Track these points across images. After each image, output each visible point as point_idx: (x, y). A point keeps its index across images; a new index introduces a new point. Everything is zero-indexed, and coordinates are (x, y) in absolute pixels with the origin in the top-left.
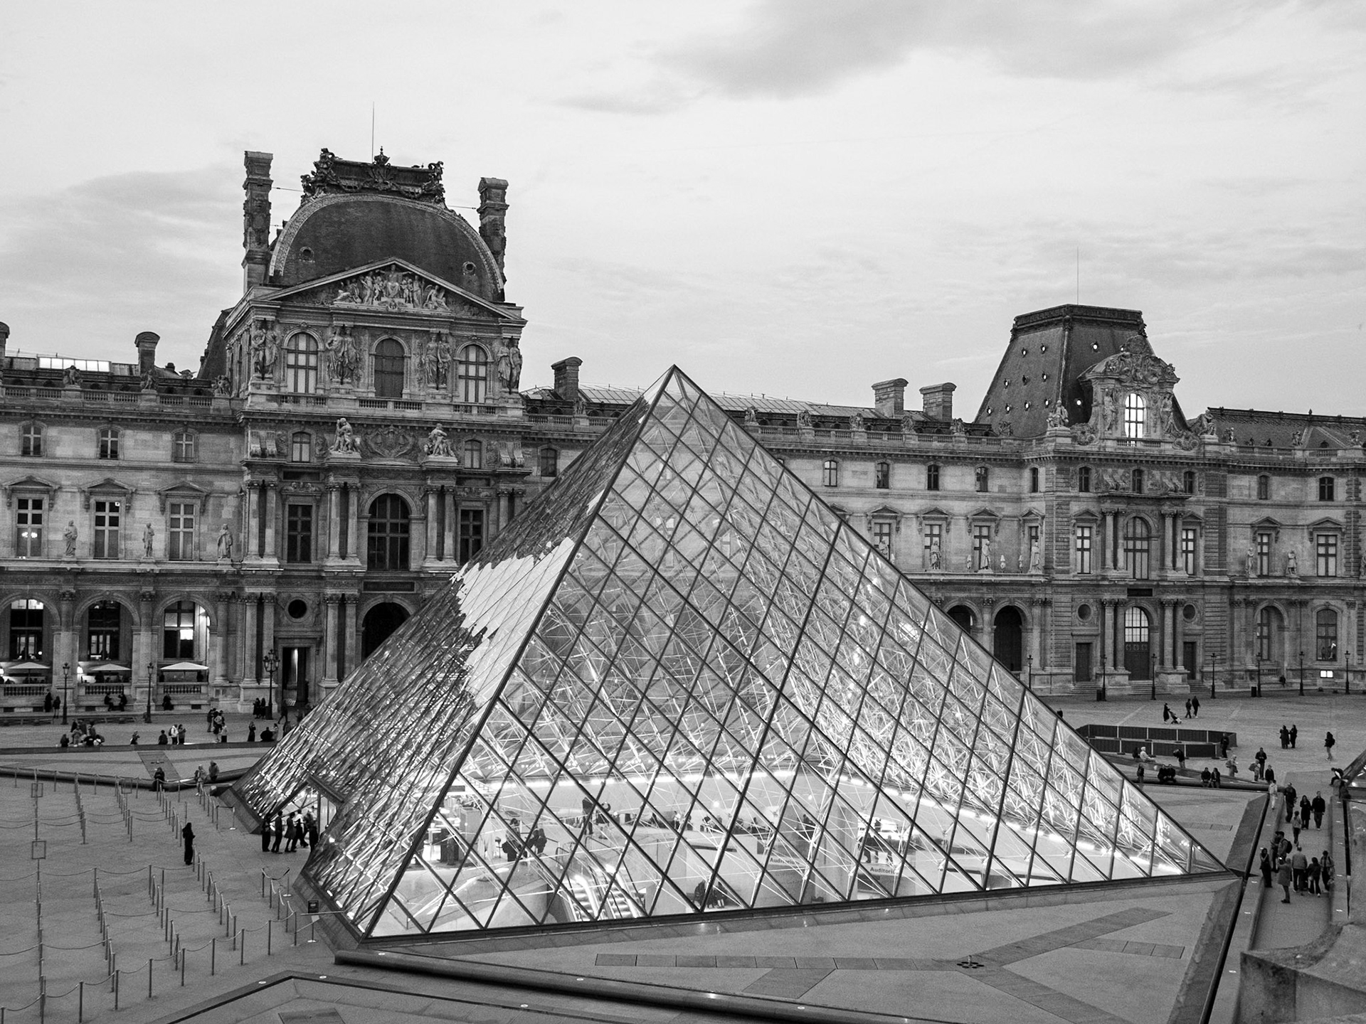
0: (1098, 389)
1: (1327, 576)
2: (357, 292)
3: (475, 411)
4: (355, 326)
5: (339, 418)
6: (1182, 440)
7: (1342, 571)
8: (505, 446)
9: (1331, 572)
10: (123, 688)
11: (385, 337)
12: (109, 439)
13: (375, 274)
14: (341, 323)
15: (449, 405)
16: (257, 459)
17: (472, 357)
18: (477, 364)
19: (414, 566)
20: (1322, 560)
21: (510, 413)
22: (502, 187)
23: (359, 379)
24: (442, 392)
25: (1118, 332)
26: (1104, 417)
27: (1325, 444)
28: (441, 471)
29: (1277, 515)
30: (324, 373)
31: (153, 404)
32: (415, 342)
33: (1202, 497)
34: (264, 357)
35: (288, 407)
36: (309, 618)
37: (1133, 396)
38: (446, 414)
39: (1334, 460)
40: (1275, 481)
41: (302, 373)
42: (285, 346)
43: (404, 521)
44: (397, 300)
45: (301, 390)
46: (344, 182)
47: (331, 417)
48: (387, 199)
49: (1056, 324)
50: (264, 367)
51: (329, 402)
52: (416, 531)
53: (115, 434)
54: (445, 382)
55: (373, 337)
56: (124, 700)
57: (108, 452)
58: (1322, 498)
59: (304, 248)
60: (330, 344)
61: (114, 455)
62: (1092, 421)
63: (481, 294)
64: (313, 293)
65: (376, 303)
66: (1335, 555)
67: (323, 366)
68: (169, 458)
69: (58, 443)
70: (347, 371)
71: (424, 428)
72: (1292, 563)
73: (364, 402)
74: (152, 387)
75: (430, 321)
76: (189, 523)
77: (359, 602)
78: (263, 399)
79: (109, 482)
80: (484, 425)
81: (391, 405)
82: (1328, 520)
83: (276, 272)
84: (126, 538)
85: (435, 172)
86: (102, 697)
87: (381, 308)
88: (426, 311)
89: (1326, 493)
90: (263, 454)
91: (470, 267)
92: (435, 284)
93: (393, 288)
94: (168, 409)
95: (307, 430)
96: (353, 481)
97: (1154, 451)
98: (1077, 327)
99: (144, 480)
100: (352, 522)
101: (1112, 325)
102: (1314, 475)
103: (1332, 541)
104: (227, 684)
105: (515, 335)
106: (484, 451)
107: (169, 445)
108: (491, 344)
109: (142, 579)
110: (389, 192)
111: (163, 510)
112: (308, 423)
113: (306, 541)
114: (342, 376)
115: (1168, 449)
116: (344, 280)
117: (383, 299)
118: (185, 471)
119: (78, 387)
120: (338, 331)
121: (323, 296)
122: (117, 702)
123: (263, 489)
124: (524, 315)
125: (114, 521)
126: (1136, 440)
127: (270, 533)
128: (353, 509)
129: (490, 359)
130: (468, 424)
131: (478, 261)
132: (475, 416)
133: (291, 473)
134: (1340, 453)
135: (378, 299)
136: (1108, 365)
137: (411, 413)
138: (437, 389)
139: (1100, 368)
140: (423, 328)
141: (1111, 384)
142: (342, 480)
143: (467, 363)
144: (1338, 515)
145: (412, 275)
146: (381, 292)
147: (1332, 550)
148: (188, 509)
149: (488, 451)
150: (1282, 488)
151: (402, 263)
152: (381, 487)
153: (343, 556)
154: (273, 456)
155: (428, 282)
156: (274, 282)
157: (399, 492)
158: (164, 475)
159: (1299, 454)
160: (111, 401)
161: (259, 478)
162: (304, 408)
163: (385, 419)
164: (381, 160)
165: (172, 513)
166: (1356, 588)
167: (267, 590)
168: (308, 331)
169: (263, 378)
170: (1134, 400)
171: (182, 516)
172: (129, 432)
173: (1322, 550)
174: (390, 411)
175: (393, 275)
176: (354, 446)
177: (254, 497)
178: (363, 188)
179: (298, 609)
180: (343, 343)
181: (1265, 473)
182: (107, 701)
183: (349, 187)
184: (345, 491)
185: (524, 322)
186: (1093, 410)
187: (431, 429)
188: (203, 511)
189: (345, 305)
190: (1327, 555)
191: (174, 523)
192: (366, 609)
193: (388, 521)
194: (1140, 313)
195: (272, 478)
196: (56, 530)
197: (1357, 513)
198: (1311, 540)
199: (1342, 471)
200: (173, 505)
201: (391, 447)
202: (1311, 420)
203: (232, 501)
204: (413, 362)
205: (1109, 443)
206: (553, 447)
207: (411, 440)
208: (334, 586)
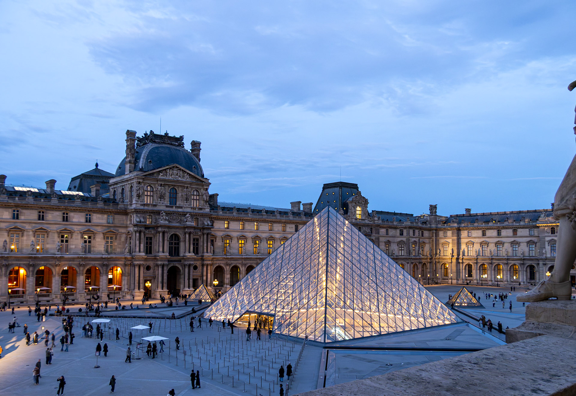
0: (350, 205)
1: (402, 255)
2: (165, 174)
3: (197, 209)
4: (165, 184)
5: (161, 211)
6: (369, 219)
7: (405, 254)
8: (205, 220)
9: (403, 255)
10: (97, 293)
11: (172, 187)
12: (88, 216)
13: (170, 168)
14: (161, 183)
15: (190, 207)
16: (139, 223)
17: (195, 194)
18: (196, 195)
19: (181, 254)
20: (400, 251)
21: (206, 210)
22: (199, 143)
23: (165, 200)
24: (188, 204)
25: (352, 189)
26: (352, 213)
27: (400, 221)
28: (191, 227)
29: (390, 239)
30: (155, 198)
31: (102, 206)
32: (180, 189)
33: (374, 234)
34: (139, 193)
35: (146, 207)
36: (151, 271)
37: (358, 207)
38: (189, 210)
39: (403, 225)
40: (390, 230)
41: (149, 197)
42: (145, 189)
43: (178, 242)
44: (176, 176)
45: (149, 202)
46: (156, 140)
47: (159, 211)
48: (168, 146)
49: (337, 187)
50: (139, 195)
51: (157, 206)
52: (182, 245)
53: (90, 215)
54: (188, 201)
55: (169, 187)
56: (98, 297)
57: (88, 220)
58: (400, 235)
59: (149, 160)
60: (157, 189)
61: (90, 222)
62: (349, 214)
63: (198, 175)
64: (153, 174)
65: (170, 177)
66: (403, 250)
67: (155, 196)
68: (106, 222)
69: (73, 217)
70: (162, 197)
71: (184, 214)
72: (394, 252)
73: (167, 206)
74: (101, 201)
75: (185, 183)
76: (111, 242)
77: (167, 265)
78: (139, 205)
79: (89, 230)
80: (200, 213)
81: (174, 207)
82: (402, 241)
83: (142, 167)
84: (94, 247)
85: (181, 138)
86: (92, 296)
87: (172, 179)
88: (184, 180)
89: (402, 234)
90: (140, 222)
91: (195, 167)
92: (186, 172)
93: (175, 173)
94: (106, 207)
95: (152, 215)
96: (166, 230)
97: (363, 222)
98: (343, 188)
99: (99, 229)
100: (166, 242)
101: (351, 188)
102: (398, 229)
103: (403, 246)
104: (129, 291)
105: (208, 187)
106: (199, 221)
107: (106, 218)
108: (200, 190)
109: (104, 260)
110: (168, 144)
111: (104, 238)
112: (152, 212)
113: (151, 248)
114: (161, 198)
115: (367, 222)
116: (162, 170)
117: (172, 176)
118: (111, 227)
119: (80, 201)
120: (160, 185)
121: (155, 175)
122: (96, 297)
123: (140, 232)
124: (210, 181)
125: (90, 242)
126: (359, 219)
127: (142, 245)
128: (166, 238)
129: (200, 194)
130: (195, 213)
131: (196, 165)
132: (197, 211)
133: (147, 227)
134: (405, 223)
135: (171, 176)
136: (353, 199)
137: (180, 210)
138: (187, 203)
139: (351, 199)
140: (183, 185)
141: (354, 204)
142: (163, 230)
143: (194, 195)
144: (404, 239)
145: (180, 169)
146: (172, 174)
147: (403, 249)
148: (111, 238)
149: (200, 221)
150: (392, 232)
151: (178, 166)
152: (173, 232)
153: (163, 252)
154: (143, 222)
155: (184, 171)
156: (141, 170)
157: (177, 233)
158: (104, 228)
159: (395, 223)
160: (90, 205)
161: (139, 229)
162: (150, 208)
163: (173, 211)
164: (166, 134)
165: (107, 239)
166: (409, 259)
167: (141, 262)
168: (151, 185)
169: (139, 199)
170: (358, 208)
171: (109, 240)
172: (94, 214)
173: (400, 249)
174: (174, 209)
175: (175, 169)
176: (166, 220)
177: (138, 235)
178: (162, 142)
179: (148, 268)
180: (161, 189)
181: (388, 228)
182: (93, 297)
183: (158, 142)
184: (164, 233)
185: (210, 184)
186: (349, 211)
187: (185, 215)
188: (116, 239)
189: (162, 177)
190: (402, 250)
191: (107, 242)
192: (169, 267)
193: (174, 242)
194: (357, 184)
195: (143, 229)
196: (73, 245)
197: (409, 239)
198: (398, 246)
199: (405, 228)
200: (107, 237)
201: (174, 220)
202: (395, 214)
203: (124, 236)
204: (179, 195)
205: (353, 220)
206: (213, 220)
207: (180, 218)
208: (161, 261)
